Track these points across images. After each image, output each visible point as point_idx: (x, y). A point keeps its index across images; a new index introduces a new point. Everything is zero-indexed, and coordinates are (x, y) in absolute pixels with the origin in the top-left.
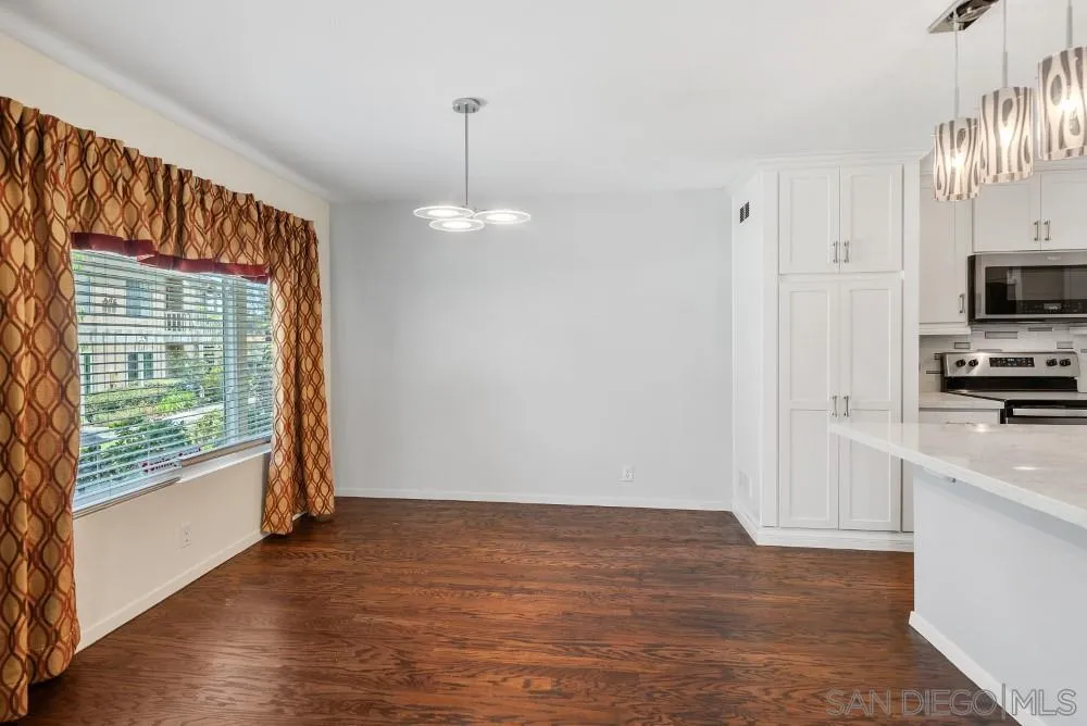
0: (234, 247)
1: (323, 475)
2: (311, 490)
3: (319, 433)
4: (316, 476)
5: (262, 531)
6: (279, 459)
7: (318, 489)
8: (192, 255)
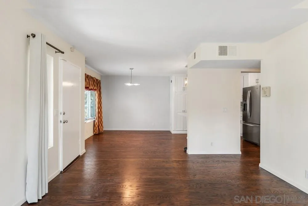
0: (93, 86)
1: (102, 125)
2: (100, 128)
3: (101, 118)
4: (101, 125)
5: (94, 133)
6: (97, 121)
7: (101, 127)
8: (90, 88)
